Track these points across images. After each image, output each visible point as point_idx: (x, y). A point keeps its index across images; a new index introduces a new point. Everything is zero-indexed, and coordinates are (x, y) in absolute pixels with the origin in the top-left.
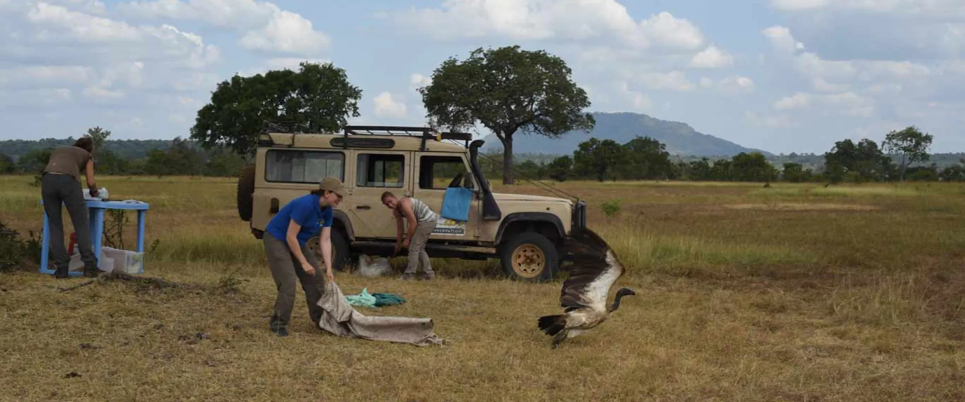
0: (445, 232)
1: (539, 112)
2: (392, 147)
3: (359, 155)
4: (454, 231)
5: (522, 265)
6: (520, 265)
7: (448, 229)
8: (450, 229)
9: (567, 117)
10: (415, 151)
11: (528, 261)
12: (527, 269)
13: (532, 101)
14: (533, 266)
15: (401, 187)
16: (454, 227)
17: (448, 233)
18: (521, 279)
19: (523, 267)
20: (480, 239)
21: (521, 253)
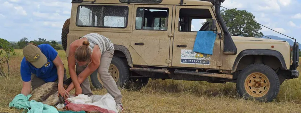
0: (196, 63)
1: (243, 31)
2: (160, 3)
3: (138, 8)
4: (202, 62)
5: (252, 88)
6: (250, 88)
7: (198, 60)
8: (199, 60)
9: (253, 33)
10: (176, 5)
11: (257, 85)
12: (256, 91)
13: (241, 28)
14: (261, 89)
15: (166, 30)
16: (203, 59)
17: (197, 63)
18: (251, 99)
19: (253, 89)
20: (221, 68)
21: (252, 79)
